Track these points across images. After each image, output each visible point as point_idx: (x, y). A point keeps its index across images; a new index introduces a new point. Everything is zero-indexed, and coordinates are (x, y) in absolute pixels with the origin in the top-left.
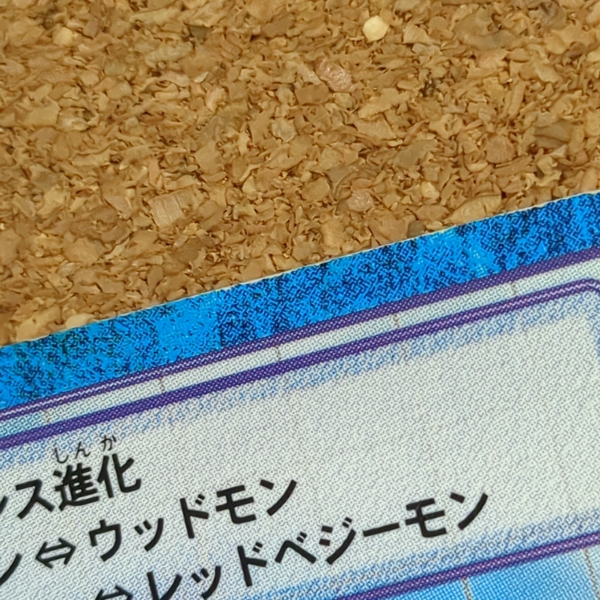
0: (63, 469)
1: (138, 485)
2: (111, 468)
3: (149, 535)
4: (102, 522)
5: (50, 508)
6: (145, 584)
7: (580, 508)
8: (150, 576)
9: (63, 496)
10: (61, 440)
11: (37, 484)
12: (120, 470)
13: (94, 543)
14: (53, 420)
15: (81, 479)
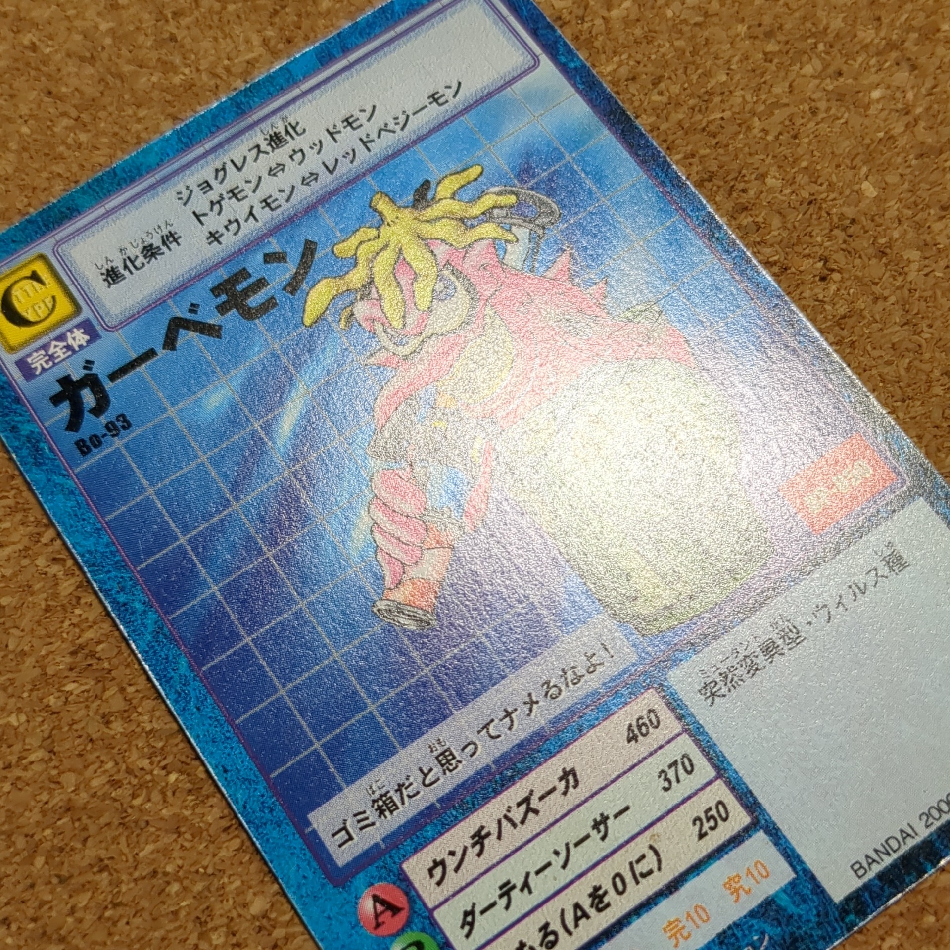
0: (268, 137)
1: (304, 130)
2: (290, 129)
3: (317, 148)
4: (294, 151)
5: (267, 153)
6: (323, 167)
7: (502, 74)
8: (324, 163)
9: (272, 146)
10: (263, 126)
11: (258, 147)
12: (294, 128)
13: (293, 160)
14: (256, 120)
15: (278, 138)
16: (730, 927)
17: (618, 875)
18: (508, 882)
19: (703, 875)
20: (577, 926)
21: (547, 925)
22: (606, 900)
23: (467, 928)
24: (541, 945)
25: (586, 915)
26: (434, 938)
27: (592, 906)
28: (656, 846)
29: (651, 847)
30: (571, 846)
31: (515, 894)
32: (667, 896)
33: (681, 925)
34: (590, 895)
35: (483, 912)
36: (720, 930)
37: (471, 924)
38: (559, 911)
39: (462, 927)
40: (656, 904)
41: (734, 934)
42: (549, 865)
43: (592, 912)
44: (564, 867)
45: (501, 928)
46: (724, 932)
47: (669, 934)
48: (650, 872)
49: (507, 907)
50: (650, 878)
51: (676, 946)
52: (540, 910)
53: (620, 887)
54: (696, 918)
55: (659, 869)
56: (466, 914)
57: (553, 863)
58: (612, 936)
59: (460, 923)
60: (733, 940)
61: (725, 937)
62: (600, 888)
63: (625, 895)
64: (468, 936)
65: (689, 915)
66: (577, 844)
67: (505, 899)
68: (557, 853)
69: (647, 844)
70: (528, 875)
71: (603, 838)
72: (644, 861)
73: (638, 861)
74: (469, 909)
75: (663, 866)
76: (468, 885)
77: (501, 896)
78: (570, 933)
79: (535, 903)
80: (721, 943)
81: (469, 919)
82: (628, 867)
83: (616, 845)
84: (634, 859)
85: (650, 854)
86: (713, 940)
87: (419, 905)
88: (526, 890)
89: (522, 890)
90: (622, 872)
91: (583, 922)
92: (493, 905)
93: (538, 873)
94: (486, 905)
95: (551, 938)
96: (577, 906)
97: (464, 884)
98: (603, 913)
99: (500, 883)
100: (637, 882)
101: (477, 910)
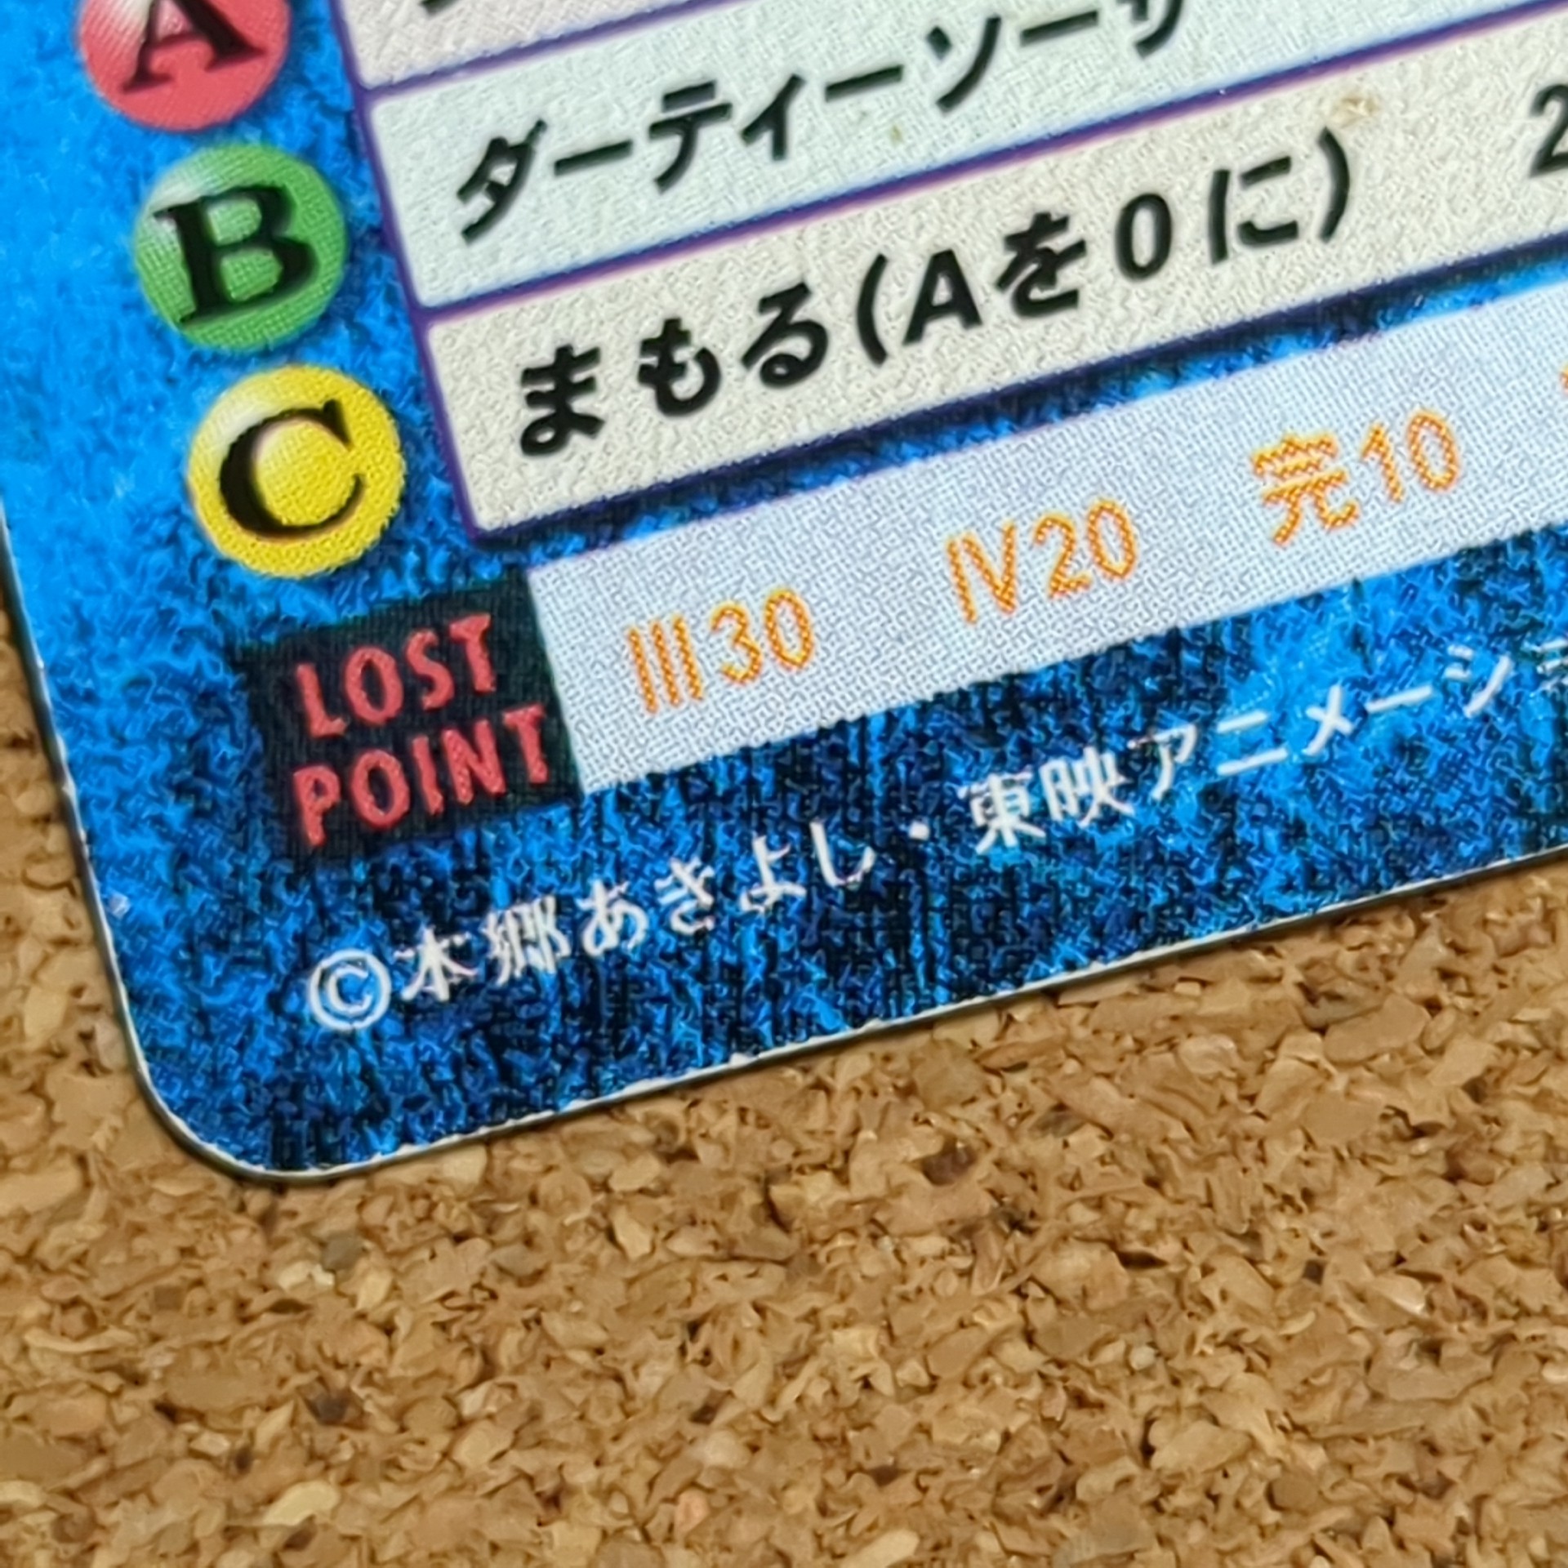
16: (1524, 541)
17: (1156, 203)
18: (706, 89)
19: (1493, 312)
20: (914, 333)
21: (800, 292)
22: (1069, 277)
23: (481, 203)
24: (748, 359)
25: (965, 308)
26: (341, 196)
27: (1003, 282)
28: (1347, 142)
29: (1329, 142)
30: (1008, 36)
31: (715, 139)
32: (1317, 341)
33: (1330, 467)
34: (1013, 241)
35: (563, 165)
36: (1481, 537)
37: (502, 196)
38: (866, 260)
39: (465, 192)
40: (1260, 358)
41: (1531, 573)
42: (890, 74)
43: (995, 305)
44: (950, 100)
45: (613, 245)
46: (1497, 548)
47: (1269, 485)
48: (1287, 232)
49: (667, 179)
50: (1276, 255)
51: (1283, 536)
52: (790, 232)
53: (1144, 250)
54: (1402, 463)
55: (1329, 229)
56: (497, 149)
57: (912, 75)
58: (1041, 421)
59: (465, 173)
60: (1518, 591)
61: (1492, 570)
62: (1062, 224)
63: (1153, 283)
64: (472, 232)
65: (1376, 443)
66: (1033, 35)
67: (670, 146)
68: (939, 40)
69: (1315, 128)
70: (794, 84)
71: (1148, 45)
72: (1277, 186)
73: (1255, 175)
74: (515, 134)
75: (1344, 228)
76: (542, 46)
77: (658, 129)
78: (876, 351)
79: (783, 201)
80: (1467, 587)
81: (502, 173)
82: (1204, 185)
83: (1188, 86)
84: (1239, 164)
85: (1314, 170)
86: (1439, 567)
87: (322, 61)
88: (766, 139)
89: (749, 133)
90: (1173, 198)
91: (944, 330)
92: (617, 150)
93: (835, 90)
94: (589, 140)
95: (799, 346)
96: (944, 263)
97: (529, 37)
98: (1035, 326)
99: (675, 79)
100: (1220, 251)
101: (547, 151)
